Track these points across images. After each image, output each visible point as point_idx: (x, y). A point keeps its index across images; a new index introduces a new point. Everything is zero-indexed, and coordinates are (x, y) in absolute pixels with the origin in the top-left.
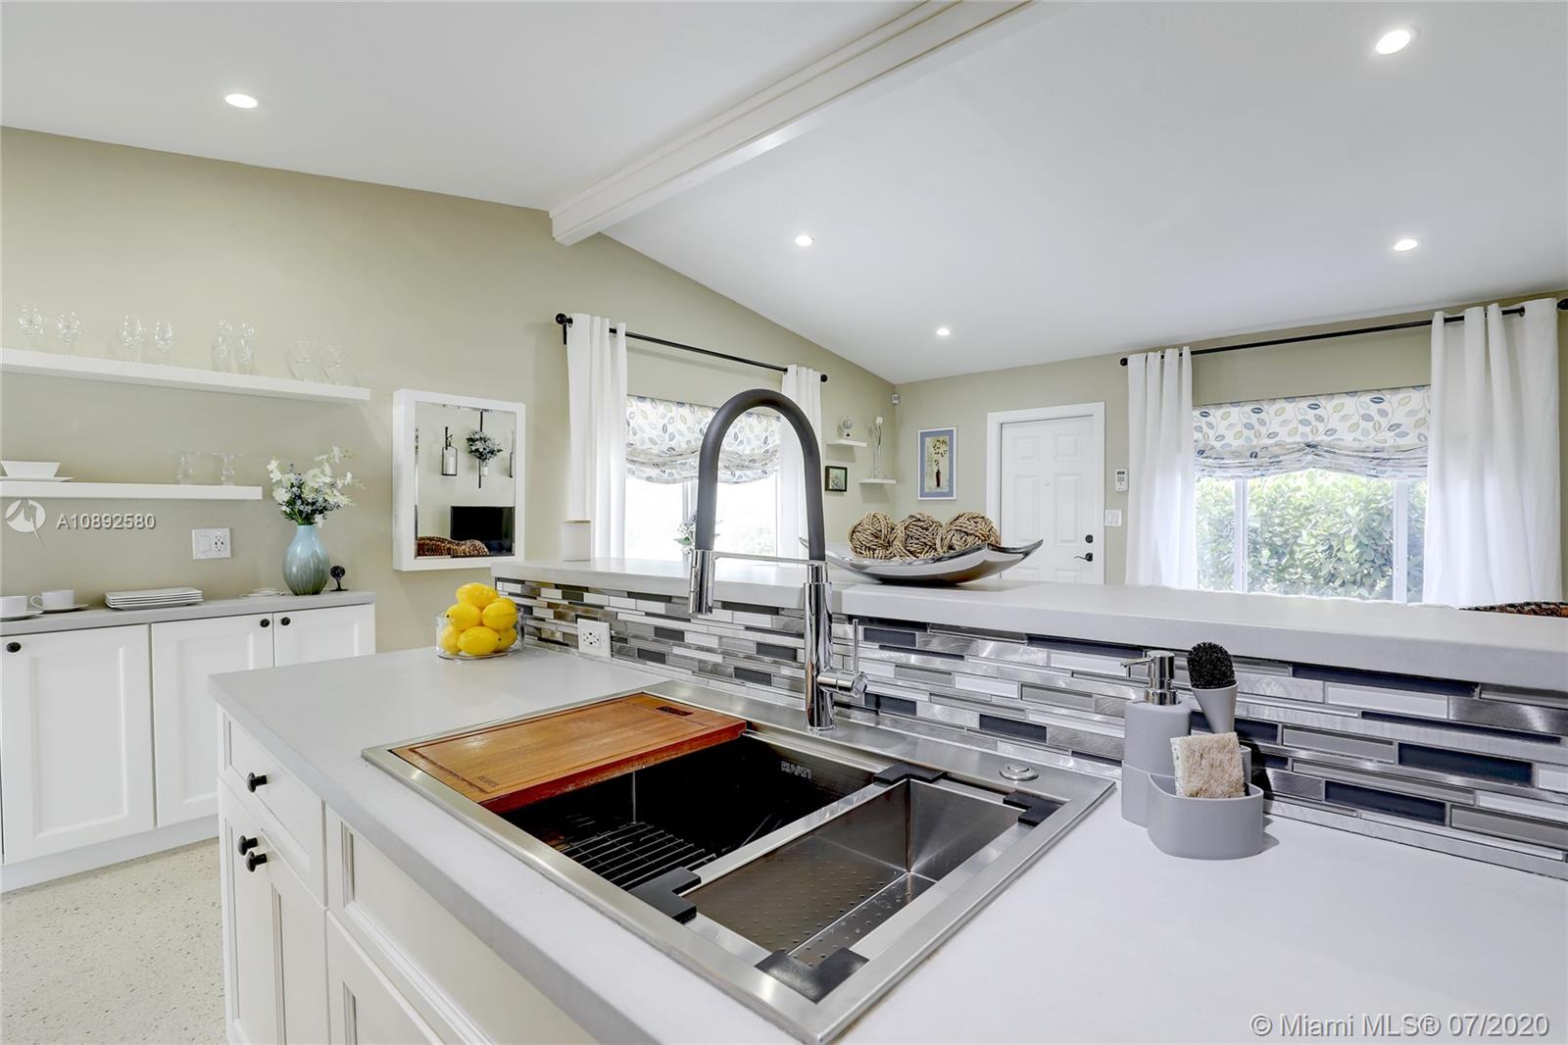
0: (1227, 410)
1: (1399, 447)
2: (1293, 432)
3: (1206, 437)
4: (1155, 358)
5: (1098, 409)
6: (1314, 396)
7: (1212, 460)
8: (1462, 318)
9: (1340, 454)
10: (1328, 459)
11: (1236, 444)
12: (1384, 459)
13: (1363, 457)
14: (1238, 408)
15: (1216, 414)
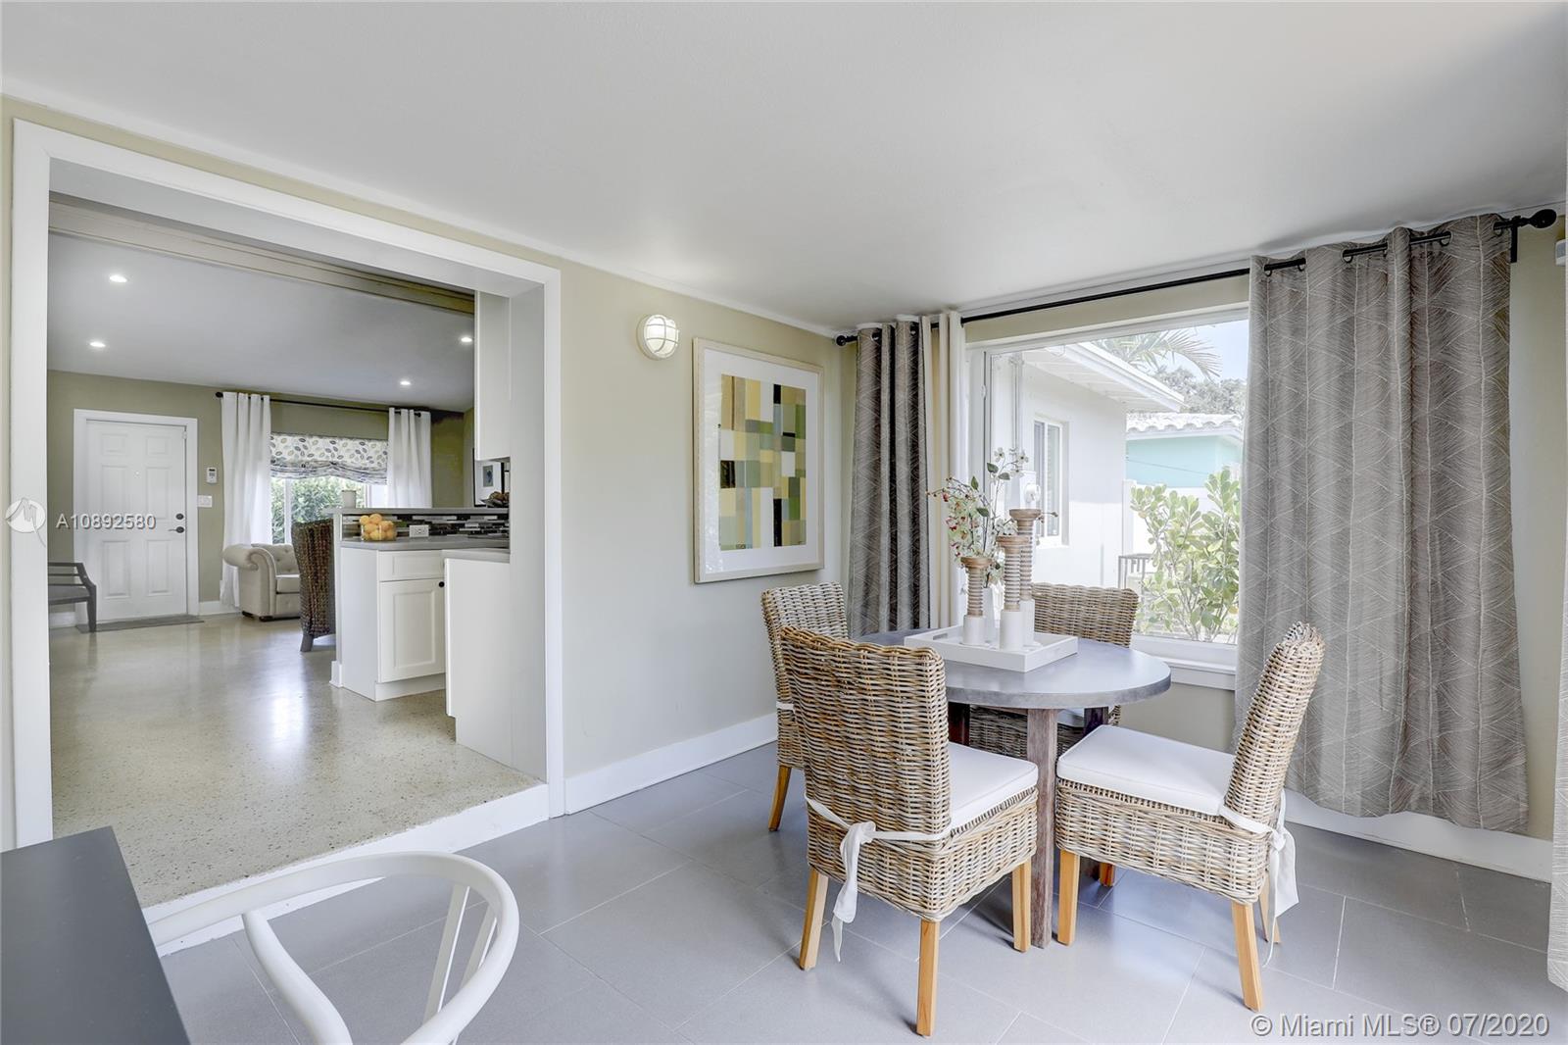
0: (287, 437)
1: (373, 468)
2: (322, 455)
4: (243, 397)
5: (192, 423)
6: (333, 436)
7: (278, 467)
8: (401, 412)
9: (347, 469)
10: (340, 471)
11: (289, 458)
12: (367, 473)
13: (356, 471)
14: (292, 437)
15: (281, 438)
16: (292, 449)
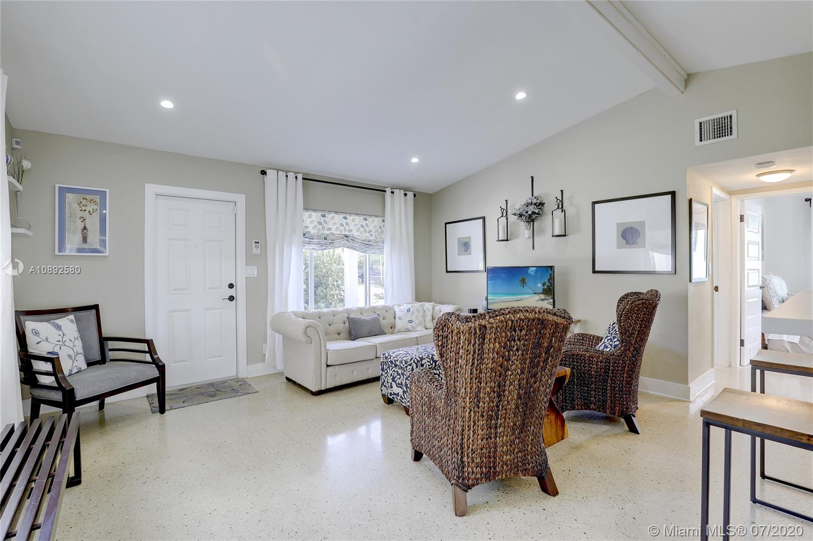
0: (310, 213)
1: (372, 240)
2: (338, 229)
4: (282, 175)
5: (241, 199)
6: (345, 212)
7: (309, 240)
8: (394, 193)
9: (355, 241)
10: (351, 243)
12: (368, 245)
14: (316, 213)
16: (316, 223)
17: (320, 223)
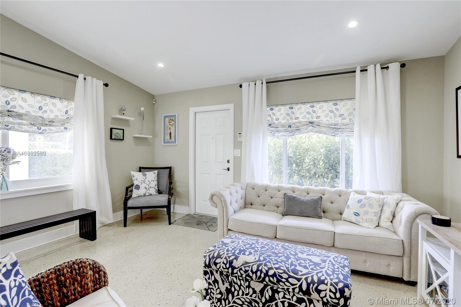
0: (280, 108)
1: (344, 123)
2: (304, 117)
3: (272, 119)
4: (253, 84)
5: (231, 106)
6: (312, 102)
7: (274, 128)
8: (366, 70)
9: (321, 126)
10: (317, 129)
11: (283, 122)
12: (338, 128)
13: (330, 128)
14: (284, 107)
15: (276, 109)
16: (284, 115)
17: (288, 114)
